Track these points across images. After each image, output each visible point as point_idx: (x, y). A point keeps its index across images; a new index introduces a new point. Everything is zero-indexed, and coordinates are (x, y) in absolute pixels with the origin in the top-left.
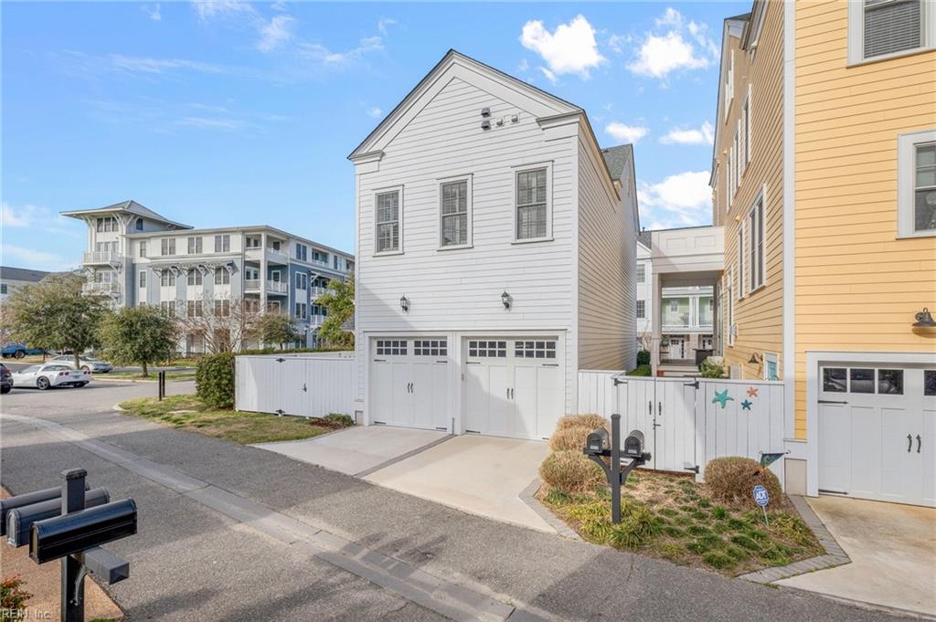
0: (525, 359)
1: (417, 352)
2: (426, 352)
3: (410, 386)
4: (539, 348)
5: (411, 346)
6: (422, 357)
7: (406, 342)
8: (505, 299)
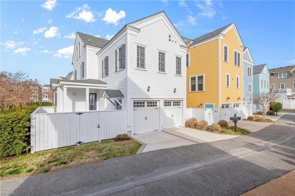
0: (175, 106)
1: (148, 106)
2: (151, 106)
3: (146, 118)
4: (177, 103)
5: (146, 104)
6: (150, 108)
7: (144, 102)
8: (175, 90)
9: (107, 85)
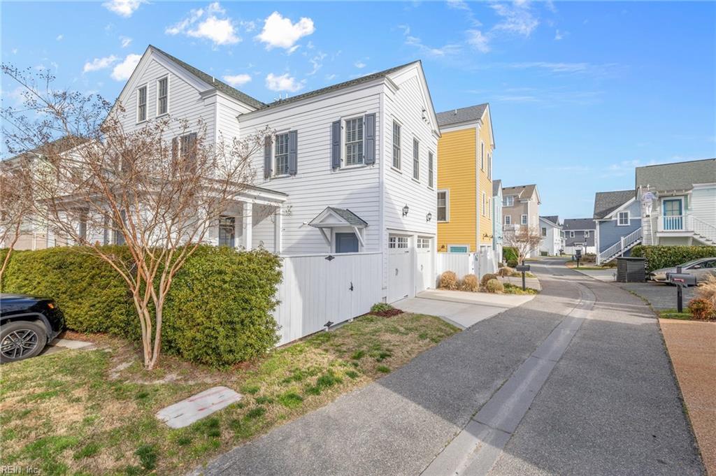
1: (398, 247)
2: (401, 246)
3: (397, 271)
5: (397, 242)
6: (400, 250)
7: (395, 239)
8: (430, 216)
9: (290, 197)
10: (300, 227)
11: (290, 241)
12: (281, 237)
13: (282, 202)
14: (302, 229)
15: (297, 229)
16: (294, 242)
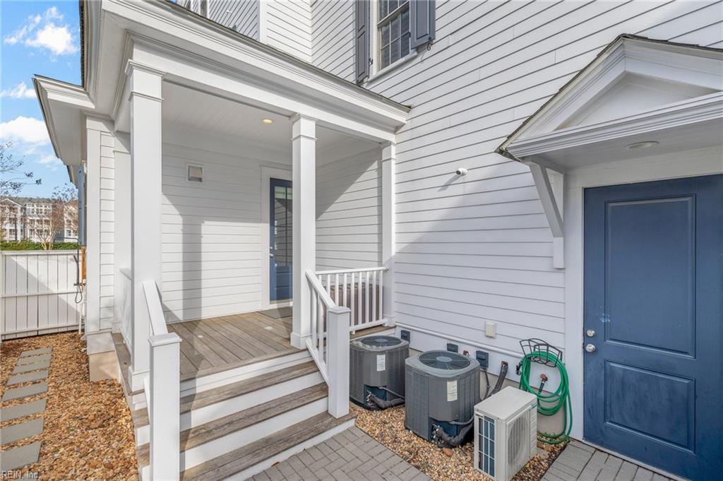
9: (414, 112)
10: (446, 186)
11: (417, 227)
12: (394, 218)
13: (397, 128)
14: (451, 190)
15: (435, 193)
16: (425, 227)
